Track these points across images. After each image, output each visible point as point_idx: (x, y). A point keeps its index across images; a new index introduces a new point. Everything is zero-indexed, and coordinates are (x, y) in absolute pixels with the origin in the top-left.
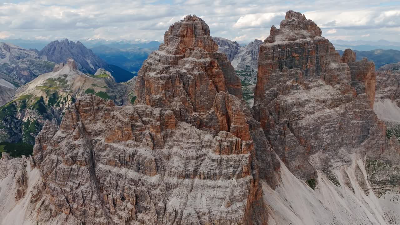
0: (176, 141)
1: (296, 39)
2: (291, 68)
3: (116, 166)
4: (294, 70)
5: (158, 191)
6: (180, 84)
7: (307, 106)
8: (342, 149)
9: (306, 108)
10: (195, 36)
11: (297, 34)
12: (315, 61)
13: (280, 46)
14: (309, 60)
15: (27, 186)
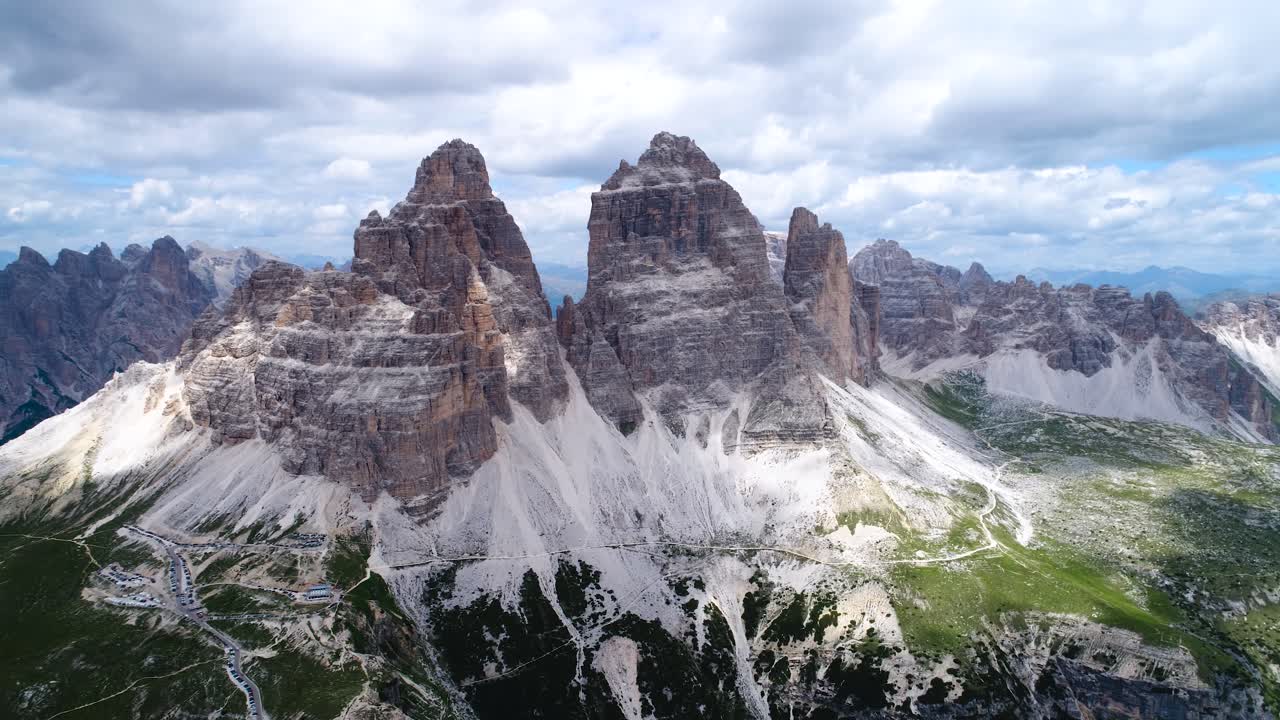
0: (368, 320)
1: (658, 183)
2: (646, 234)
3: (280, 356)
4: (650, 240)
5: (321, 383)
6: (404, 243)
7: (660, 301)
8: (719, 381)
9: (657, 306)
10: (455, 173)
11: (663, 174)
12: (695, 223)
13: (626, 195)
14: (684, 222)
15: (162, 395)
